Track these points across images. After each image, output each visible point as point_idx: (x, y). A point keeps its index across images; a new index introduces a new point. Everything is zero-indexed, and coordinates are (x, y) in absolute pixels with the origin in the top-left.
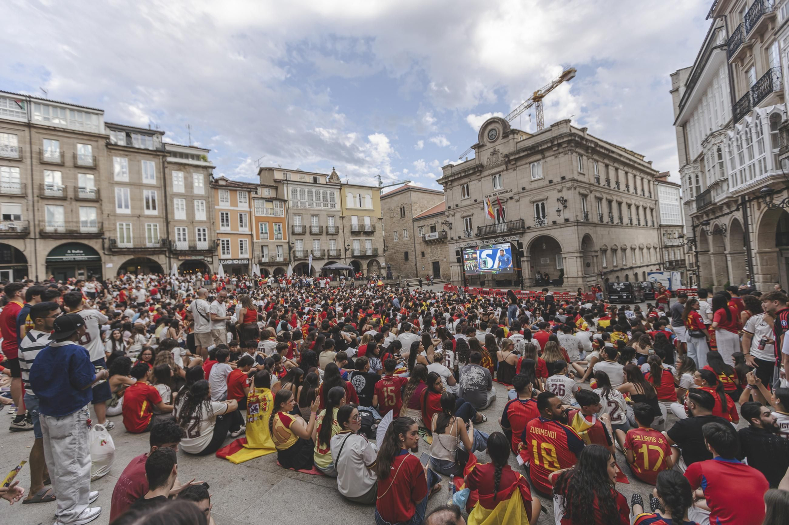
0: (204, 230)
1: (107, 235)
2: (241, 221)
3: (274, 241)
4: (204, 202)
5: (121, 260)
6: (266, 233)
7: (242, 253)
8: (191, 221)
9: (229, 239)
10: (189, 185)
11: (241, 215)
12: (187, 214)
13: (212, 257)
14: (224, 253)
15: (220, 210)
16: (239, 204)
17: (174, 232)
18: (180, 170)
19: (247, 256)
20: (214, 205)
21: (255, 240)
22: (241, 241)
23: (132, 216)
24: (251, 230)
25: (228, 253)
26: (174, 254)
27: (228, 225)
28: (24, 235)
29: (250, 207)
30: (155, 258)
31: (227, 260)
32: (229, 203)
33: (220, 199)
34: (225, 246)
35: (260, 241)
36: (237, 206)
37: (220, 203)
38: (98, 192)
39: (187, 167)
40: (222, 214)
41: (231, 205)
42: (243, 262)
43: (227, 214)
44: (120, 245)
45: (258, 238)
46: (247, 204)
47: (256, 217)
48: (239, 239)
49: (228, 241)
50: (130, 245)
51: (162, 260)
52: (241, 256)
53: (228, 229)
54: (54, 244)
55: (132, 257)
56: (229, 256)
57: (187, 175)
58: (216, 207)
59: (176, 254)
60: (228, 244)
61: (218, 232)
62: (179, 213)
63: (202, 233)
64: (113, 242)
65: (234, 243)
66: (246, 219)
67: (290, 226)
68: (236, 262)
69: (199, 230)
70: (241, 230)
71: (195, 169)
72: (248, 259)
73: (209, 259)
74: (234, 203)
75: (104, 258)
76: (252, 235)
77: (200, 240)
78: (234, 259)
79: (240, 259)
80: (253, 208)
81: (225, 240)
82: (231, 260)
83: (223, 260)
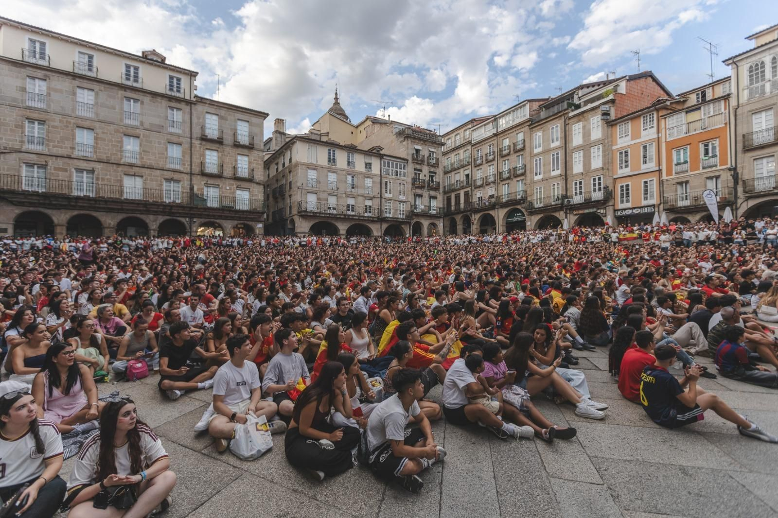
0: (600, 179)
1: (529, 199)
2: (645, 155)
3: (701, 171)
4: (601, 146)
5: (535, 219)
6: (686, 162)
7: (646, 199)
8: (587, 170)
9: (630, 183)
10: (586, 134)
11: (645, 147)
12: (584, 165)
13: (605, 208)
14: (622, 202)
15: (618, 150)
16: (643, 133)
17: (572, 187)
18: (579, 121)
19: (654, 201)
20: (612, 145)
21: (664, 177)
22: (646, 182)
23: (543, 180)
24: (659, 164)
25: (628, 201)
26: (570, 209)
27: (627, 166)
28: (493, 207)
29: (658, 133)
30: (556, 214)
31: (625, 209)
32: (629, 138)
33: (618, 136)
34: (625, 192)
35: (674, 176)
36: (640, 137)
37: (619, 141)
38: (525, 166)
39: (585, 115)
40: (621, 153)
41: (633, 139)
42: (646, 210)
43: (626, 152)
44: (536, 206)
45: (669, 173)
46: (655, 130)
47: (667, 143)
48: (643, 181)
49: (627, 186)
50: (542, 205)
51: (561, 215)
52: (644, 203)
53: (627, 171)
54: (506, 210)
55: (542, 215)
56: (629, 205)
57: (586, 123)
58: (614, 148)
59: (571, 208)
60: (627, 190)
61: (615, 177)
62: (577, 168)
63: (597, 182)
64: (531, 203)
65: (636, 186)
66: (652, 151)
67: (740, 138)
68: (635, 211)
69: (594, 180)
70: (644, 168)
71: (593, 112)
72: (654, 206)
73: (602, 211)
74: (636, 135)
75: (527, 218)
76: (660, 171)
77: (595, 190)
78: (635, 208)
79: (642, 207)
80: (663, 131)
81: (624, 184)
82: (630, 209)
83: (620, 210)
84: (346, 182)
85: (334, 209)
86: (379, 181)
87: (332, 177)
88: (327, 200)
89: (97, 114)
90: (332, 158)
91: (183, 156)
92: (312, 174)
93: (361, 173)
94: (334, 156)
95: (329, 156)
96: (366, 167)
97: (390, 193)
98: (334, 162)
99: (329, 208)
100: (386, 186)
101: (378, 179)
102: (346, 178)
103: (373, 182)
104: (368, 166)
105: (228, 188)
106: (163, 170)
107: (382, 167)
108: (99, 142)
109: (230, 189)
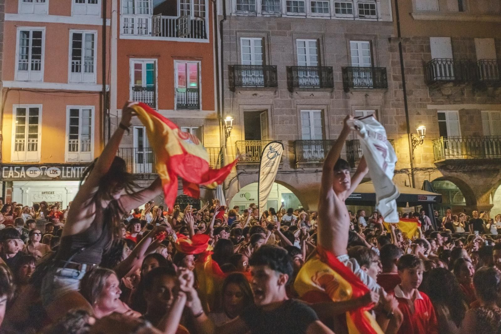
2: (77, 54)
3: (175, 111)
6: (151, 89)
7: (73, 148)
9: (40, 106)
11: (77, 37)
14: (20, 147)
15: (18, 24)
16: (75, 7)
20: (5, 10)
21: (113, 109)
22: (75, 113)
24: (104, 79)
25: (33, 147)
27: (36, 67)
29: (104, 17)
31: (27, 166)
32: (45, 6)
34: (27, 125)
36: (68, 14)
37: (22, 6)
40: (25, 35)
41: (53, 11)
42: (74, 173)
43: (37, 34)
46: (98, 9)
47: (121, 42)
48: (69, 108)
49: (35, 111)
52: (70, 157)
53: (35, 79)
56: (35, 157)
58: (9, 17)
60: (34, 120)
61: (7, 84)
66: (91, 49)
67: (226, 70)
68: (49, 173)
70: (76, 80)
74: (60, 7)
76: (105, 96)
78: (49, 165)
79: (66, 165)
80: (115, 15)
81: (27, 107)
82: (37, 166)
83: (13, 166)
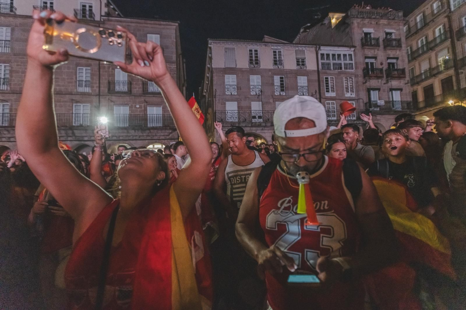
84: (273, 84)
85: (260, 117)
86: (317, 79)
87: (255, 80)
88: (250, 107)
89: (12, 49)
90: (254, 59)
91: (92, 78)
92: (231, 80)
93: (291, 72)
94: (257, 57)
95: (251, 57)
96: (298, 65)
97: (333, 91)
98: (257, 63)
99: (254, 117)
100: (327, 84)
101: (315, 77)
102: (273, 80)
103: (309, 81)
104: (301, 62)
105: (138, 106)
106: (72, 94)
107: (320, 62)
108: (14, 74)
109: (140, 107)
